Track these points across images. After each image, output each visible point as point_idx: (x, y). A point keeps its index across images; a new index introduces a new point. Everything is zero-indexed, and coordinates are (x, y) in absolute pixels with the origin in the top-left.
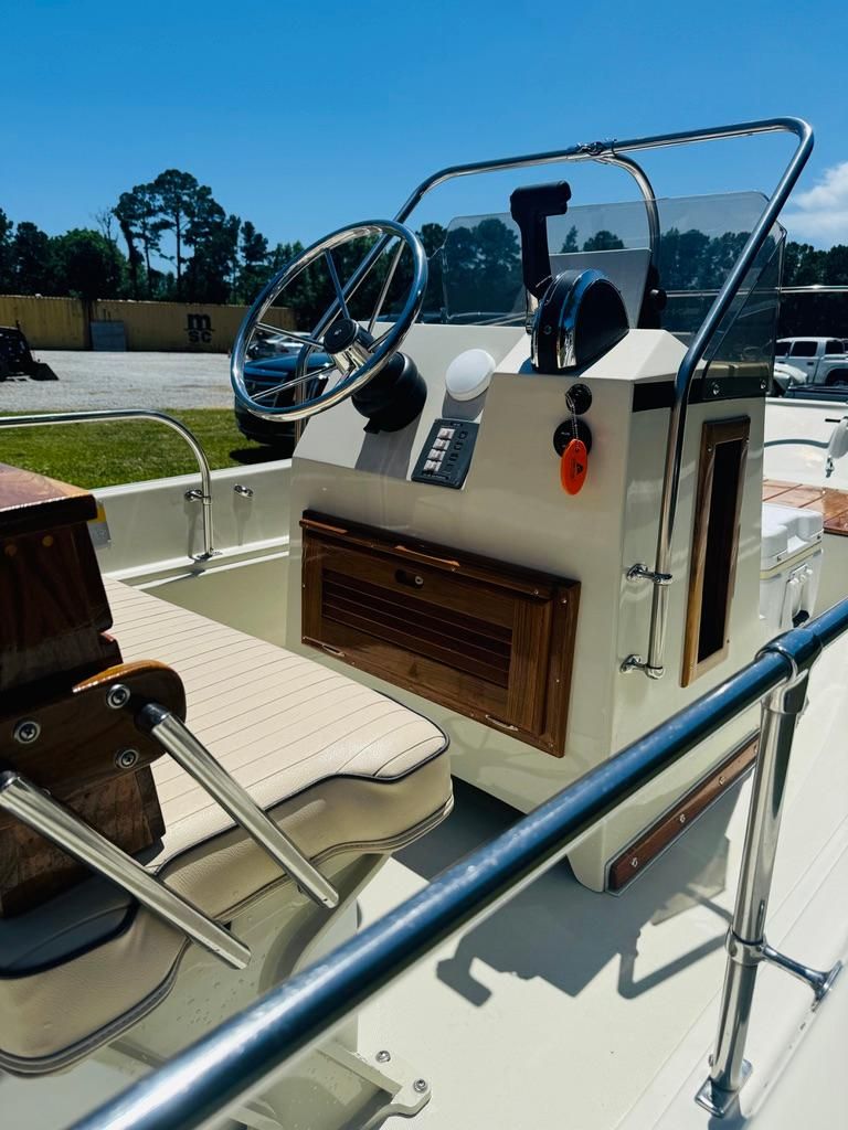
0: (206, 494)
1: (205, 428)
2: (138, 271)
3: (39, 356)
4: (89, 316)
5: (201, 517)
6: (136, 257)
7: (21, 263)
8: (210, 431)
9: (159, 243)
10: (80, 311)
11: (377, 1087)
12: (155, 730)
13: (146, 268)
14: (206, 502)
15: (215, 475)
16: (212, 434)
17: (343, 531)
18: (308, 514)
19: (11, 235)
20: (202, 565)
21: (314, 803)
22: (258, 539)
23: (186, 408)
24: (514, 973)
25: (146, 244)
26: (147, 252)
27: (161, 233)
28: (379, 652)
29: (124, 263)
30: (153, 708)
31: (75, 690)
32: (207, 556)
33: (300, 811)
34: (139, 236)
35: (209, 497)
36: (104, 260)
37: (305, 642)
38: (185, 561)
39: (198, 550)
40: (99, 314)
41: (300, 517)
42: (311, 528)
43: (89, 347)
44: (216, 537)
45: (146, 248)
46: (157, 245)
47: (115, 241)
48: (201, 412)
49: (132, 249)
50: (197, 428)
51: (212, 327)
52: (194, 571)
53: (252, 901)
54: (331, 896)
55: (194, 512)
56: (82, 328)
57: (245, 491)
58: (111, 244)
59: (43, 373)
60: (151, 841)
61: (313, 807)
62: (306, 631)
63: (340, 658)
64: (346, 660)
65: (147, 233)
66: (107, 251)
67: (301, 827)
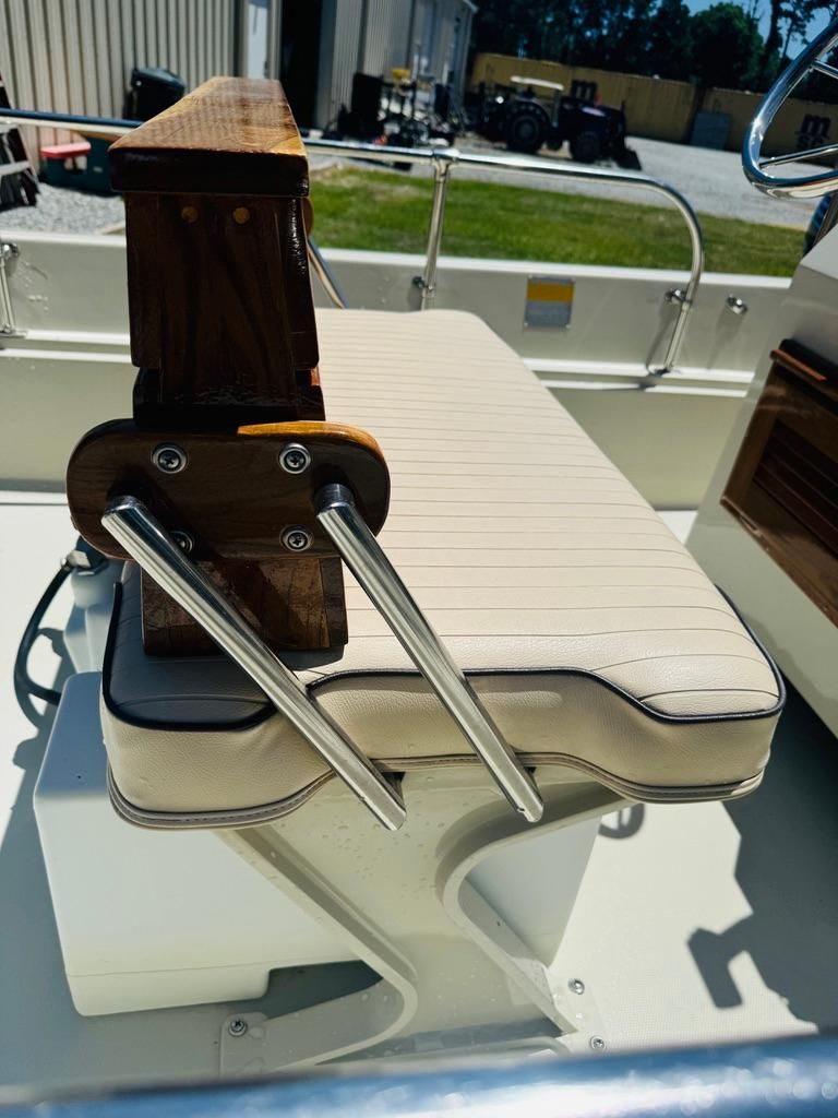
0: (689, 296)
1: (768, 247)
2: (772, 57)
3: (632, 143)
4: (698, 106)
5: (674, 324)
6: (775, 39)
7: (654, 41)
8: (771, 251)
9: (808, 25)
10: (691, 98)
11: (544, 1015)
12: (320, 517)
13: (781, 56)
14: (685, 307)
15: (708, 279)
16: (771, 255)
17: (820, 377)
18: (787, 345)
19: (654, 7)
20: (656, 380)
21: (545, 693)
22: (731, 368)
23: (758, 221)
24: (785, 1001)
25: (792, 25)
26: (788, 36)
27: (814, 12)
28: (802, 546)
29: (759, 47)
30: (338, 490)
31: (242, 430)
32: (665, 371)
33: (522, 694)
34: (788, 14)
35: (691, 302)
36: (739, 41)
37: (724, 503)
38: (638, 370)
39: (658, 362)
40: (709, 105)
41: (776, 347)
42: (782, 364)
43: (687, 139)
44: (684, 350)
45: (790, 31)
46: (804, 26)
47: (758, 20)
48: (770, 229)
49: (774, 30)
50: (759, 246)
51: (829, 134)
52: (644, 383)
53: (433, 763)
54: (533, 808)
55: (670, 318)
56: (687, 116)
57: (739, 306)
58: (752, 24)
59: (630, 160)
60: (328, 646)
61: (543, 697)
62: (729, 491)
63: (755, 537)
64: (761, 541)
65: (799, 13)
66: (746, 31)
67: (513, 711)
